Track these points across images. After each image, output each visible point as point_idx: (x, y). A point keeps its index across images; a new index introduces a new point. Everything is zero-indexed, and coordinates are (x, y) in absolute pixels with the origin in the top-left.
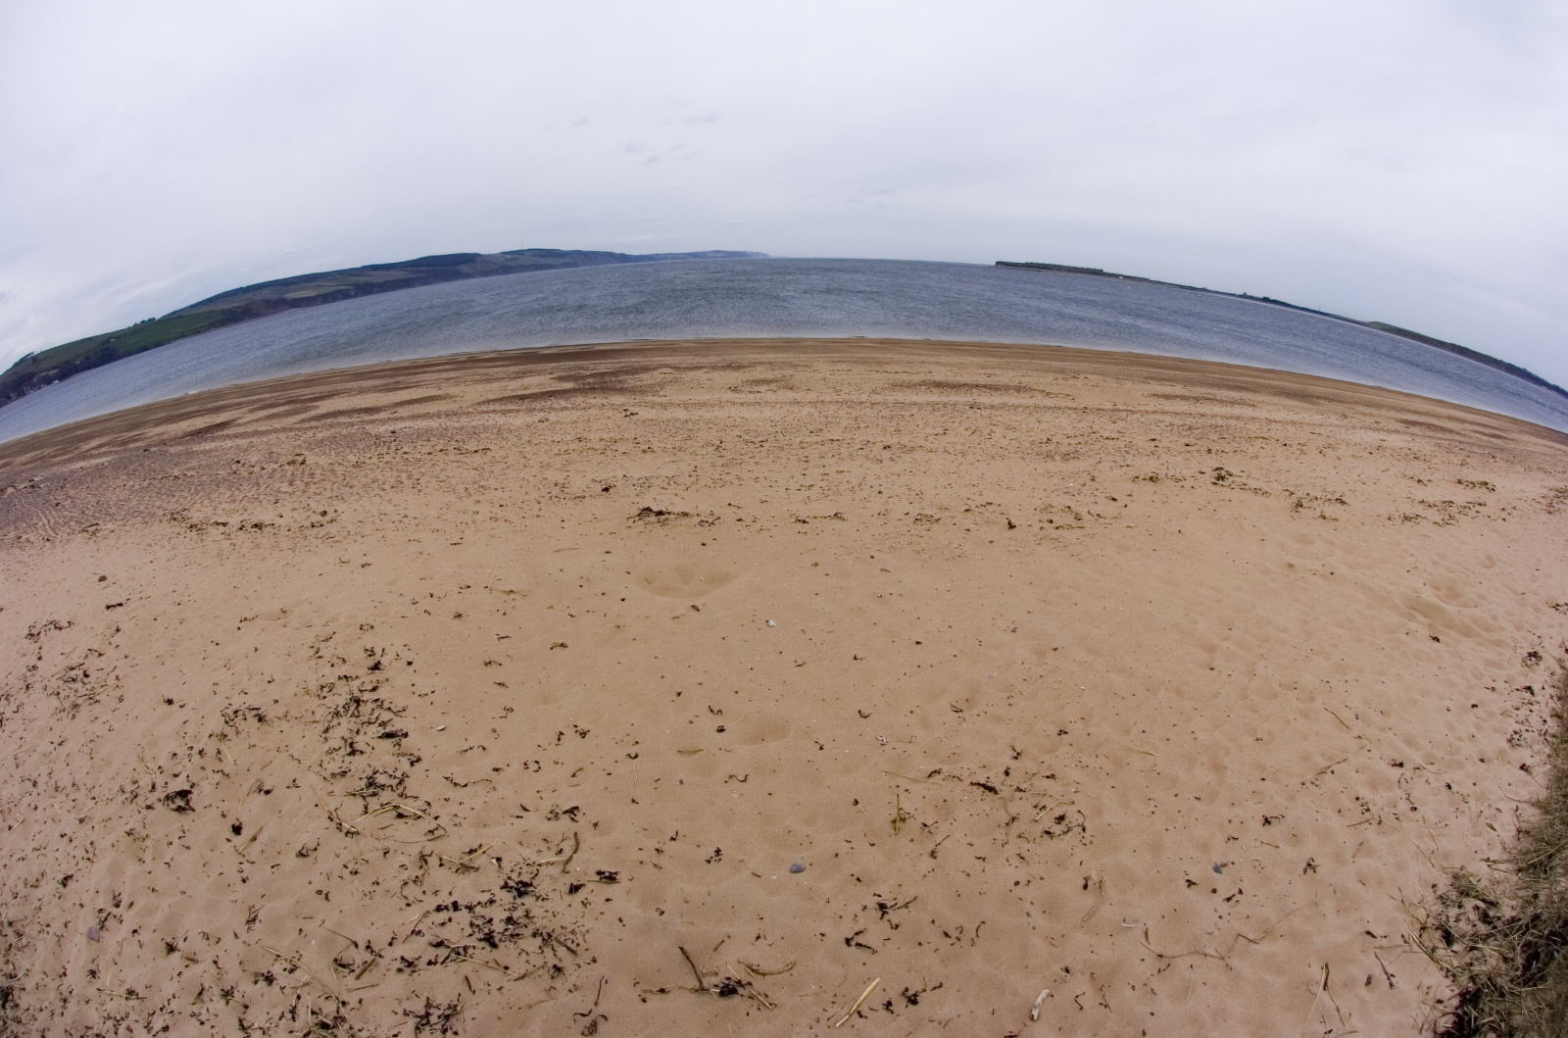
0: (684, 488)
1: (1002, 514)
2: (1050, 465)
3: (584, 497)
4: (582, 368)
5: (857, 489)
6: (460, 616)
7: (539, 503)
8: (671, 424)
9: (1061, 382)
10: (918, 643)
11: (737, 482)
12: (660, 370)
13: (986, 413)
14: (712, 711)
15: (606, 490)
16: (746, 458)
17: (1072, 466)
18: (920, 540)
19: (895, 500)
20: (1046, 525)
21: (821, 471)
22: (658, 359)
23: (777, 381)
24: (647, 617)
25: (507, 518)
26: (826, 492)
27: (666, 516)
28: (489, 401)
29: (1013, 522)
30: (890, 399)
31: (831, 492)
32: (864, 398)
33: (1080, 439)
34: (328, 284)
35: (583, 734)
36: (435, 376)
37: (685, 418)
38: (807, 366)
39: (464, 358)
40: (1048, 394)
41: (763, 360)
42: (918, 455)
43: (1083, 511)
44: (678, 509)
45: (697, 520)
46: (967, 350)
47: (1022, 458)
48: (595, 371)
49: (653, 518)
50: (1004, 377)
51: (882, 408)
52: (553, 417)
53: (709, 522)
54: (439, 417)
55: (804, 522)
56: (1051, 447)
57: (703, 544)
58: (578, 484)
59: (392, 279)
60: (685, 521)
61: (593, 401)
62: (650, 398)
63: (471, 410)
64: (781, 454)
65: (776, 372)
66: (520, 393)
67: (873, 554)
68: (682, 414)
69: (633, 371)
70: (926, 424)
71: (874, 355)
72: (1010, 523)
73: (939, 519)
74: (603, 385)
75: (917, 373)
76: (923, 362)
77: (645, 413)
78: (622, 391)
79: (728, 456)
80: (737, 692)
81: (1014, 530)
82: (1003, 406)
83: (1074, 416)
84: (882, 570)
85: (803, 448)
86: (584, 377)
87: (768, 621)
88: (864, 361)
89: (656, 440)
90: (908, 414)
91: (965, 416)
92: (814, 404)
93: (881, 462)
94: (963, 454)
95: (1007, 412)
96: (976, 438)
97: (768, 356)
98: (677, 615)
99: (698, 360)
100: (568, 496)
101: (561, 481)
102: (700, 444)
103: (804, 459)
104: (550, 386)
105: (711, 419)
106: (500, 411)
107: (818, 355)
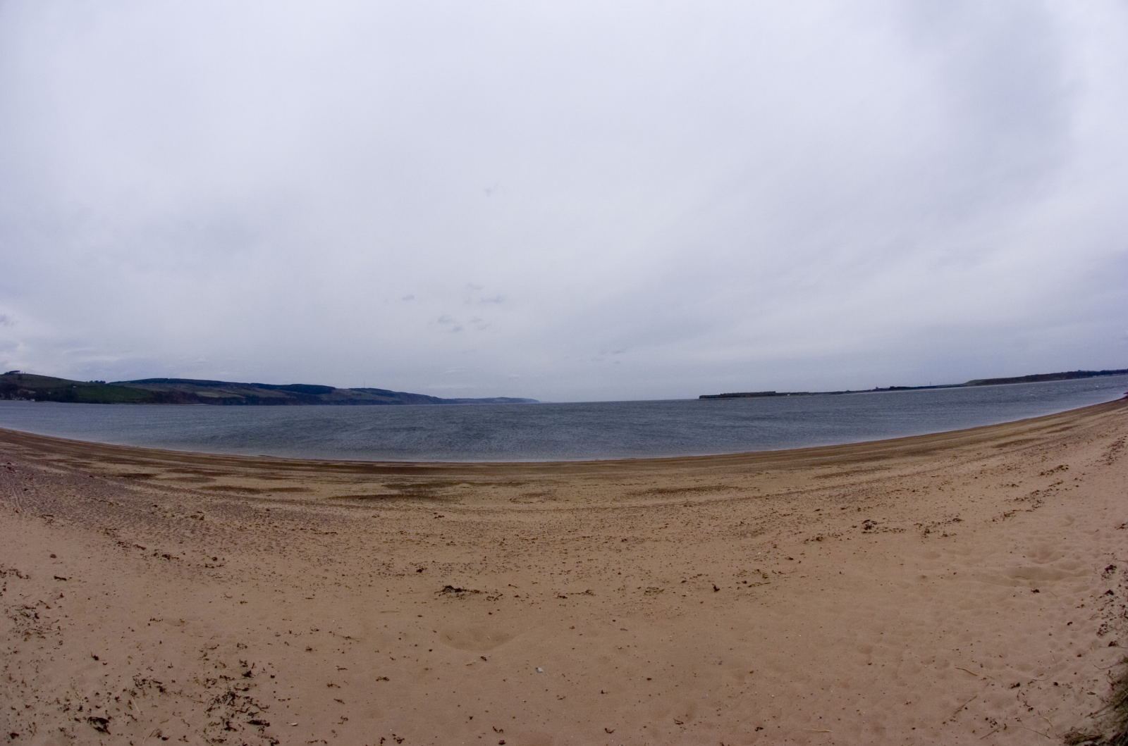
0: (477, 572)
1: (709, 581)
2: (744, 541)
3: (404, 575)
4: (403, 480)
5: (602, 572)
6: (310, 650)
7: (371, 576)
8: (467, 525)
9: (749, 478)
10: (649, 679)
11: (514, 568)
12: (461, 485)
13: (695, 509)
14: (495, 730)
15: (420, 571)
16: (522, 551)
17: (759, 539)
18: (649, 606)
19: (631, 578)
20: (742, 585)
21: (577, 559)
22: (460, 476)
23: (545, 494)
24: (448, 664)
25: (347, 584)
26: (580, 576)
27: (463, 592)
28: (337, 498)
29: (718, 587)
30: (627, 504)
31: (583, 575)
32: (607, 505)
33: (765, 519)
34: (227, 391)
35: (400, 741)
36: (300, 473)
37: (478, 521)
38: (567, 483)
39: (320, 463)
40: (740, 489)
41: (535, 479)
42: (647, 544)
43: (768, 571)
44: (472, 588)
45: (485, 596)
46: (681, 464)
47: (723, 539)
48: (414, 483)
49: (454, 594)
50: (708, 481)
51: (619, 512)
52: (383, 514)
53: (495, 597)
54: (301, 504)
55: (564, 597)
56: (744, 528)
57: (490, 614)
58: (399, 566)
59: (273, 396)
60: (477, 596)
61: (411, 505)
62: (452, 505)
63: (324, 502)
64: (548, 548)
65: (544, 488)
66: (360, 494)
67: (614, 619)
68: (476, 518)
69: (441, 485)
70: (652, 522)
71: (615, 473)
72: (715, 588)
73: (663, 590)
74: (419, 493)
75: (646, 484)
76: (650, 475)
77: (449, 516)
78: (433, 499)
79: (509, 549)
80: (514, 718)
81: (719, 592)
82: (708, 503)
83: (759, 502)
84: (621, 629)
85: (563, 543)
86: (406, 487)
87: (537, 668)
88: (607, 478)
89: (457, 536)
90: (639, 515)
91: (681, 513)
92: (571, 510)
93: (620, 551)
94: (680, 541)
95: (710, 507)
96: (689, 527)
97: (538, 476)
98: (471, 662)
99: (488, 478)
100: (392, 573)
101: (387, 562)
102: (489, 541)
103: (564, 552)
104: (381, 491)
105: (496, 522)
106: (346, 506)
107: (574, 474)
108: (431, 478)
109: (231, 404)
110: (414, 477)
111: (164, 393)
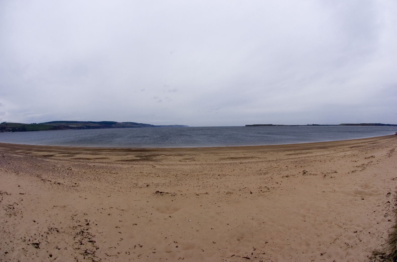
0: (167, 186)
1: (249, 190)
2: (261, 176)
3: (142, 188)
4: (141, 154)
5: (211, 186)
6: (109, 215)
7: (130, 188)
8: (164, 170)
9: (263, 154)
10: (228, 224)
11: (181, 185)
12: (161, 156)
13: (244, 165)
14: (175, 242)
15: (148, 186)
16: (183, 179)
17: (267, 176)
18: (228, 198)
19: (221, 188)
20: (260, 192)
21: (202, 182)
22: (161, 152)
23: (191, 159)
24: (158, 219)
25: (122, 191)
26: (204, 187)
27: (163, 193)
28: (118, 161)
29: (252, 192)
30: (220, 163)
32: (213, 163)
33: (268, 169)
34: (79, 125)
35: (141, 247)
36: (105, 152)
37: (168, 168)
38: (199, 155)
39: (112, 149)
40: (260, 158)
41: (188, 153)
42: (227, 177)
43: (270, 187)
44: (166, 192)
45: (170, 195)
46: (238, 149)
47: (254, 175)
48: (145, 155)
49: (159, 194)
50: (248, 155)
51: (217, 165)
52: (134, 166)
53: (174, 195)
54: (106, 163)
55: (198, 195)
56: (261, 172)
57: (172, 201)
58: (140, 184)
59: (95, 126)
60: (168, 194)
61: (144, 163)
62: (159, 163)
63: (114, 162)
64: (192, 178)
65: (191, 157)
66: (126, 159)
67: (216, 203)
68: (167, 167)
69: (155, 155)
70: (229, 169)
71: (216, 151)
72: (251, 192)
73: (233, 193)
74: (147, 159)
75: (226, 155)
76: (228, 153)
77: (158, 167)
78: (152, 160)
79: (179, 178)
80: (181, 238)
81: (252, 194)
82: (249, 162)
83: (266, 163)
84: (218, 206)
85: (198, 176)
86: (142, 156)
87: (189, 220)
88: (213, 153)
89: (160, 174)
90: (224, 166)
91: (239, 166)
92: (200, 165)
93: (218, 179)
94: (239, 176)
95: (249, 164)
96: (242, 171)
97: (188, 152)
98: (166, 218)
99: (171, 153)
100: (138, 187)
101: (136, 183)
102: (172, 175)
103: (198, 179)
104: (134, 158)
105: (174, 169)
106: (121, 163)
107: (201, 152)
108: (151, 153)
109: (81, 129)
110: (145, 153)
111: (57, 126)
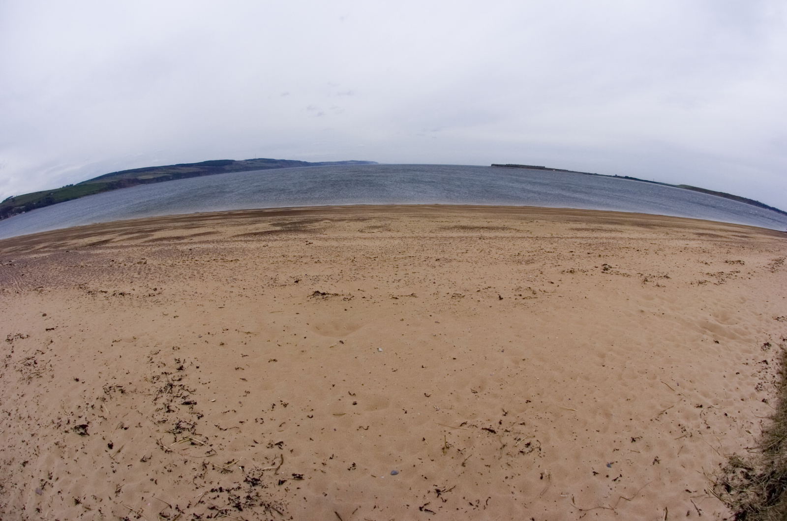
0: (336, 281)
2: (520, 267)
3: (286, 285)
4: (284, 220)
5: (423, 281)
6: (223, 344)
7: (263, 288)
8: (329, 249)
9: (524, 224)
10: (454, 359)
11: (362, 278)
12: (324, 221)
13: (487, 241)
14: (350, 394)
15: (297, 282)
16: (367, 266)
17: (531, 266)
18: (454, 307)
19: (442, 286)
20: (518, 297)
21: (405, 272)
22: (323, 215)
23: (382, 227)
24: (317, 347)
25: (247, 295)
26: (407, 283)
27: (327, 295)
28: (238, 236)
29: (502, 296)
30: (439, 235)
31: (410, 283)
32: (426, 235)
33: (535, 253)
34: (159, 172)
35: (285, 405)
36: (211, 222)
37: (336, 246)
38: (397, 219)
39: (226, 213)
40: (518, 230)
41: (375, 216)
42: (454, 263)
43: (537, 289)
44: (333, 292)
45: (342, 297)
46: (478, 210)
47: (506, 264)
48: (291, 221)
49: (320, 297)
50: (496, 223)
51: (434, 240)
52: (270, 244)
53: (349, 298)
54: (213, 242)
55: (396, 298)
56: (520, 258)
57: (346, 310)
58: (282, 279)
59: (191, 171)
60: (336, 298)
61: (290, 236)
62: (318, 235)
63: (229, 240)
64: (385, 264)
65: (382, 222)
66: (254, 232)
67: (431, 314)
68: (335, 244)
69: (311, 221)
70: (457, 248)
71: (431, 213)
72: (500, 297)
73: (464, 296)
74: (295, 228)
75: (453, 222)
76: (456, 216)
77: (316, 243)
78: (305, 231)
79: (358, 265)
80: (363, 385)
81: (502, 300)
82: (496, 237)
83: (531, 241)
84: (436, 322)
85: (395, 261)
86: (286, 224)
87: (378, 349)
88: (426, 216)
89: (322, 256)
90: (448, 243)
91: (477, 243)
92: (401, 238)
93: (435, 267)
94: (476, 263)
95: (498, 240)
96: (482, 254)
97: (377, 214)
98: (333, 345)
99: (343, 216)
100: (277, 285)
101: (274, 277)
102: (344, 259)
103: (396, 266)
104: (269, 228)
105: (349, 246)
106: (245, 241)
107: (403, 214)
108: (303, 217)
109: (162, 181)
110: (292, 217)
111: (115, 182)
